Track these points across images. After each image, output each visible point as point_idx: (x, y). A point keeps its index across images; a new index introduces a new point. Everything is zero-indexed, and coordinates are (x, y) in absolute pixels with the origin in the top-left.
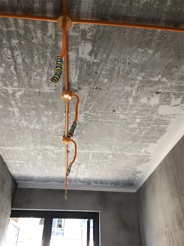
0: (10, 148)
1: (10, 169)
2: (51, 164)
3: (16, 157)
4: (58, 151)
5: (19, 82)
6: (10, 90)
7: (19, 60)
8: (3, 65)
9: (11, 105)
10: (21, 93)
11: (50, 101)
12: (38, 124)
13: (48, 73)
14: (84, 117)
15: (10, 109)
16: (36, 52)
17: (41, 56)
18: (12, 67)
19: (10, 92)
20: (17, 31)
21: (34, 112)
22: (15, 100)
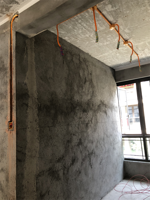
0: (101, 56)
1: (106, 64)
2: (126, 55)
3: (106, 58)
4: (126, 49)
5: (89, 32)
6: (87, 36)
7: (85, 25)
8: (80, 29)
9: (91, 40)
10: (92, 35)
11: (106, 31)
12: (107, 42)
13: (99, 23)
14: (128, 30)
15: (91, 42)
16: (89, 20)
17: (92, 20)
18: (84, 29)
19: (88, 36)
20: (79, 18)
21: (103, 39)
22: (92, 38)
